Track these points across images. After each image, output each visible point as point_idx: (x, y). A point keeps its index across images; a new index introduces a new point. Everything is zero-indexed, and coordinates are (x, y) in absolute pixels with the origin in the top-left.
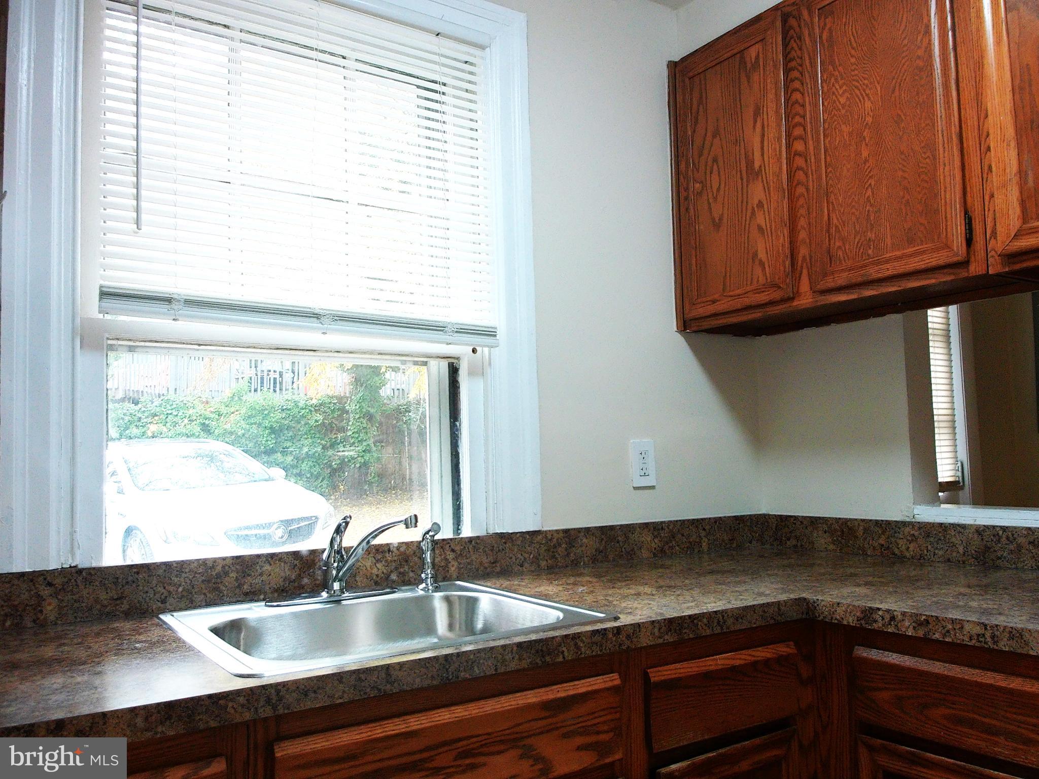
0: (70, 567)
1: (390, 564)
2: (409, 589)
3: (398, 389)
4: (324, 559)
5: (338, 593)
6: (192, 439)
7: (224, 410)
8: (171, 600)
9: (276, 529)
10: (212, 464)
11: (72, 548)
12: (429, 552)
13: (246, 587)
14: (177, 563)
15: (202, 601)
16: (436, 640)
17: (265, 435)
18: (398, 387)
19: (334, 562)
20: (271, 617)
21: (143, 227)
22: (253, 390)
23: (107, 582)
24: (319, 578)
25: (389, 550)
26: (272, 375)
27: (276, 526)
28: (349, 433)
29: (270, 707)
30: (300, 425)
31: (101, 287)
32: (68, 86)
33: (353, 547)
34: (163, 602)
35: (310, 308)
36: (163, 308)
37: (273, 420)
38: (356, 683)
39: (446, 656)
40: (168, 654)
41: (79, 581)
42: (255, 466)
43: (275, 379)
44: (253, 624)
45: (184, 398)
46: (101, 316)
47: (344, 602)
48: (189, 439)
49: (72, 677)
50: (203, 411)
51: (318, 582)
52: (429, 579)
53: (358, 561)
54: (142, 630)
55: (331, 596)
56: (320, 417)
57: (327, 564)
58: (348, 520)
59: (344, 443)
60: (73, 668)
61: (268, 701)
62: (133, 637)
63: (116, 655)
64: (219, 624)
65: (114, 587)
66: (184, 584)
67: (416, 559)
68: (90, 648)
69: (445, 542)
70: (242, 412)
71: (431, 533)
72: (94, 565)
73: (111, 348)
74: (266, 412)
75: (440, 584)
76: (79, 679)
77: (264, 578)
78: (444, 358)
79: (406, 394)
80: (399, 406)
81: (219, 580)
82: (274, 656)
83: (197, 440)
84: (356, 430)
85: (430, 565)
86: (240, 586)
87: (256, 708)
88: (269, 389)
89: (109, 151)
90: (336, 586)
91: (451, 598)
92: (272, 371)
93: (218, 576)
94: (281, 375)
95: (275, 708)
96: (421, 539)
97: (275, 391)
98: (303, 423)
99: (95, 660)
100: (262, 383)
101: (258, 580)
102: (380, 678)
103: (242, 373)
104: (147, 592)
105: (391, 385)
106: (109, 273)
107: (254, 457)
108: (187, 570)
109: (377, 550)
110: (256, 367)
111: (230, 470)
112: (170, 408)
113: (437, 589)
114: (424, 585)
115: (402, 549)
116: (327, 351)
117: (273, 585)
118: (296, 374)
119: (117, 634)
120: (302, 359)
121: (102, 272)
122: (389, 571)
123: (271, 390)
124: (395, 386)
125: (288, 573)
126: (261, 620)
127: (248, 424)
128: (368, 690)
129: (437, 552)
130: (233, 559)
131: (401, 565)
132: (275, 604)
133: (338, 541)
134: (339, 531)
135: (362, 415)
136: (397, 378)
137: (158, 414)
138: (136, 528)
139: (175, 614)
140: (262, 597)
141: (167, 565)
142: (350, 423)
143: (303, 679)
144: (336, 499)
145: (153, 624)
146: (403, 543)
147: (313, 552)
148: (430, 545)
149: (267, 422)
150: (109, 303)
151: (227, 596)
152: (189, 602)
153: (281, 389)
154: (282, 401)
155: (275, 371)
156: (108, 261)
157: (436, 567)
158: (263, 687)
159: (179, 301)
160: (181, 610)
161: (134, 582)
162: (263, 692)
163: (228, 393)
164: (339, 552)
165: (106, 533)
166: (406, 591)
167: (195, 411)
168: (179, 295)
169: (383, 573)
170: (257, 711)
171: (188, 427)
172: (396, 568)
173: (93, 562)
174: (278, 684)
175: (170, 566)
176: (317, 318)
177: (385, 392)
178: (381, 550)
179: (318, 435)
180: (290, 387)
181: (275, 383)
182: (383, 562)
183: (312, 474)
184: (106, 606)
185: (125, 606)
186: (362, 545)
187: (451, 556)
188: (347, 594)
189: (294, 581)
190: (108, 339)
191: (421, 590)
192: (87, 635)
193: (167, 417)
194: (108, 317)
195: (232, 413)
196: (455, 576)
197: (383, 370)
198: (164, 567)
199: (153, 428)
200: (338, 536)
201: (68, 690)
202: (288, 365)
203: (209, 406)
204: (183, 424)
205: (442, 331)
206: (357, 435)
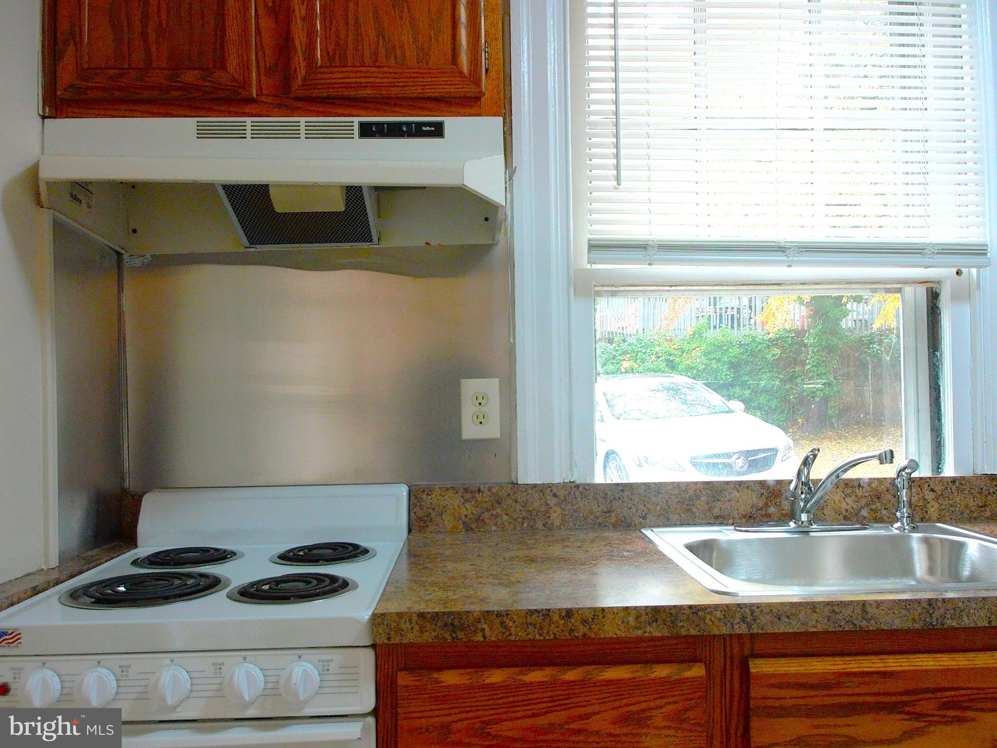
0: (570, 482)
1: (861, 500)
2: (881, 527)
3: (860, 320)
4: (791, 489)
5: (805, 524)
6: (659, 373)
7: (686, 347)
8: (650, 517)
9: (737, 459)
10: (677, 397)
11: (571, 466)
12: (905, 491)
13: (716, 511)
14: (655, 484)
15: (677, 520)
16: (913, 583)
17: (724, 370)
18: (860, 317)
19: (802, 493)
20: (740, 541)
21: (622, 183)
22: (712, 327)
23: (598, 497)
24: (786, 508)
25: (859, 486)
26: (729, 312)
27: (735, 456)
28: (808, 367)
29: (745, 625)
30: (758, 360)
31: (589, 240)
32: (559, 67)
33: (821, 480)
34: (644, 518)
35: (775, 242)
36: (640, 254)
37: (732, 355)
38: (831, 615)
39: (930, 600)
40: (651, 564)
41: (577, 494)
42: (715, 398)
43: (732, 316)
44: (725, 546)
45: (650, 337)
46: (589, 266)
47: (812, 534)
48: (656, 374)
49: (576, 574)
50: (668, 349)
51: (785, 512)
52: (905, 519)
53: (825, 494)
54: (627, 541)
55: (799, 527)
56: (777, 351)
57: (794, 495)
58: (817, 452)
59: (803, 377)
60: (577, 567)
61: (743, 619)
62: (621, 546)
63: (608, 560)
64: (693, 542)
65: (604, 501)
66: (661, 503)
67: (890, 496)
68: (587, 551)
69: (923, 481)
70: (702, 348)
71: (907, 471)
72: (588, 482)
73: (598, 294)
74: (725, 348)
75: (918, 524)
76: (581, 577)
77: (733, 503)
78: (922, 283)
79: (869, 325)
80: (861, 337)
81: (691, 503)
82: (743, 577)
83: (662, 374)
84: (815, 364)
85: (906, 503)
86: (710, 509)
87: (732, 624)
88: (728, 325)
89: (593, 118)
90: (804, 517)
91: (930, 540)
92: (730, 308)
93: (691, 499)
94: (739, 312)
95: (749, 626)
96: (896, 477)
97: (733, 327)
98: (760, 356)
99: (592, 562)
100: (721, 320)
101: (727, 506)
102: (856, 613)
103: (703, 312)
104: (630, 508)
105: (852, 316)
106: (596, 227)
107: (715, 390)
108: (664, 492)
109: (846, 484)
110: (715, 305)
111: (692, 402)
112: (640, 346)
113: (914, 529)
114: (898, 524)
115: (874, 485)
116: (792, 284)
117: (741, 511)
118: (753, 309)
119: (608, 542)
120: (759, 294)
121: (589, 227)
122: (860, 506)
123: (729, 326)
124: (857, 316)
125: (755, 500)
126: (731, 542)
127: (708, 359)
128: (842, 624)
129: (914, 490)
130: (704, 484)
131: (872, 501)
132: (744, 529)
133: (806, 473)
134: (807, 463)
135: (821, 348)
136: (859, 309)
137: (630, 352)
138: (613, 452)
139: (654, 530)
140: (731, 521)
141: (647, 485)
142: (809, 357)
143: (777, 603)
144: (794, 432)
145: (637, 537)
146: (874, 479)
147: (779, 482)
148: (906, 483)
149: (726, 357)
150: (597, 254)
151: (699, 517)
152: (666, 521)
153: (739, 325)
154: (740, 337)
155: (733, 308)
156: (595, 216)
157: (913, 506)
158: (739, 605)
159: (653, 247)
160: (658, 526)
161: (619, 498)
162: (739, 609)
163: (690, 331)
164: (805, 484)
165: (597, 455)
166: (877, 528)
167: (660, 348)
168: (653, 241)
169: (853, 508)
170: (733, 627)
171: (656, 363)
172: (868, 505)
173: (587, 479)
174: (752, 605)
175: (649, 486)
176: (782, 251)
177: (846, 324)
178: (850, 485)
179: (775, 370)
180: (747, 324)
181: (733, 319)
182: (853, 497)
183: (770, 408)
184: (598, 518)
185: (613, 519)
186: (830, 479)
187: (930, 496)
188: (815, 526)
189: (761, 509)
190: (595, 286)
191: (895, 528)
192: (584, 541)
193: (637, 355)
194: (595, 266)
195: (693, 350)
196: (935, 516)
197: (844, 300)
198: (644, 487)
199: (626, 364)
200: (806, 469)
201: (573, 584)
202: (745, 301)
203: (672, 343)
204: (651, 361)
205: (920, 253)
206: (816, 369)
